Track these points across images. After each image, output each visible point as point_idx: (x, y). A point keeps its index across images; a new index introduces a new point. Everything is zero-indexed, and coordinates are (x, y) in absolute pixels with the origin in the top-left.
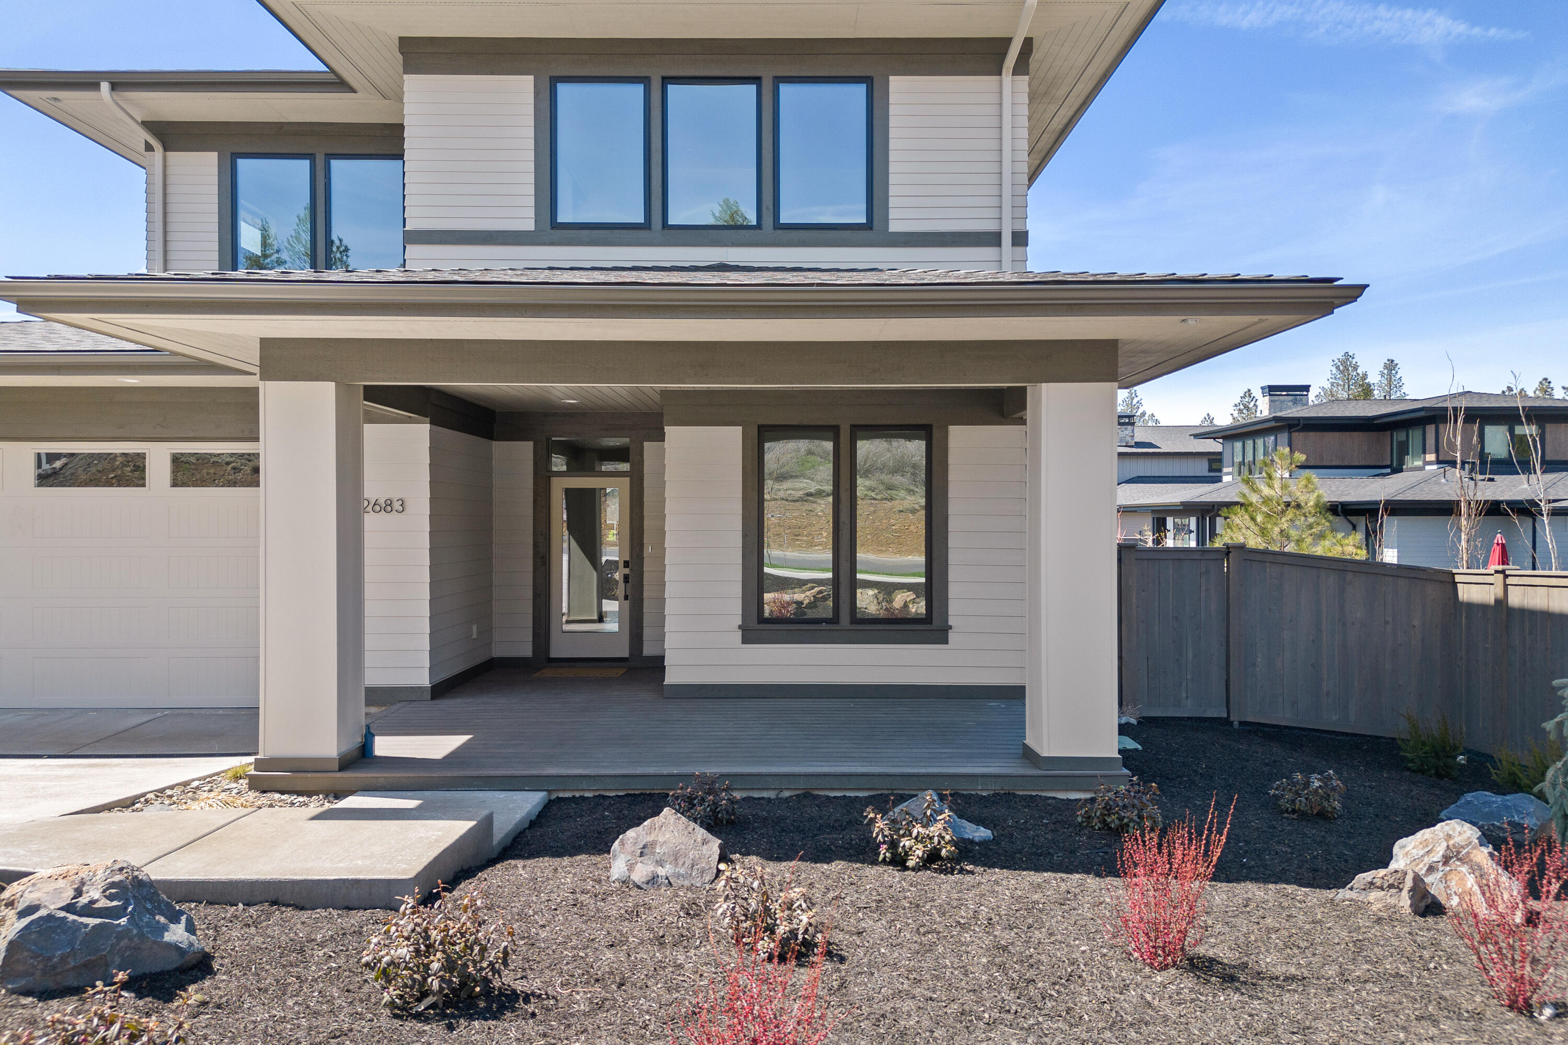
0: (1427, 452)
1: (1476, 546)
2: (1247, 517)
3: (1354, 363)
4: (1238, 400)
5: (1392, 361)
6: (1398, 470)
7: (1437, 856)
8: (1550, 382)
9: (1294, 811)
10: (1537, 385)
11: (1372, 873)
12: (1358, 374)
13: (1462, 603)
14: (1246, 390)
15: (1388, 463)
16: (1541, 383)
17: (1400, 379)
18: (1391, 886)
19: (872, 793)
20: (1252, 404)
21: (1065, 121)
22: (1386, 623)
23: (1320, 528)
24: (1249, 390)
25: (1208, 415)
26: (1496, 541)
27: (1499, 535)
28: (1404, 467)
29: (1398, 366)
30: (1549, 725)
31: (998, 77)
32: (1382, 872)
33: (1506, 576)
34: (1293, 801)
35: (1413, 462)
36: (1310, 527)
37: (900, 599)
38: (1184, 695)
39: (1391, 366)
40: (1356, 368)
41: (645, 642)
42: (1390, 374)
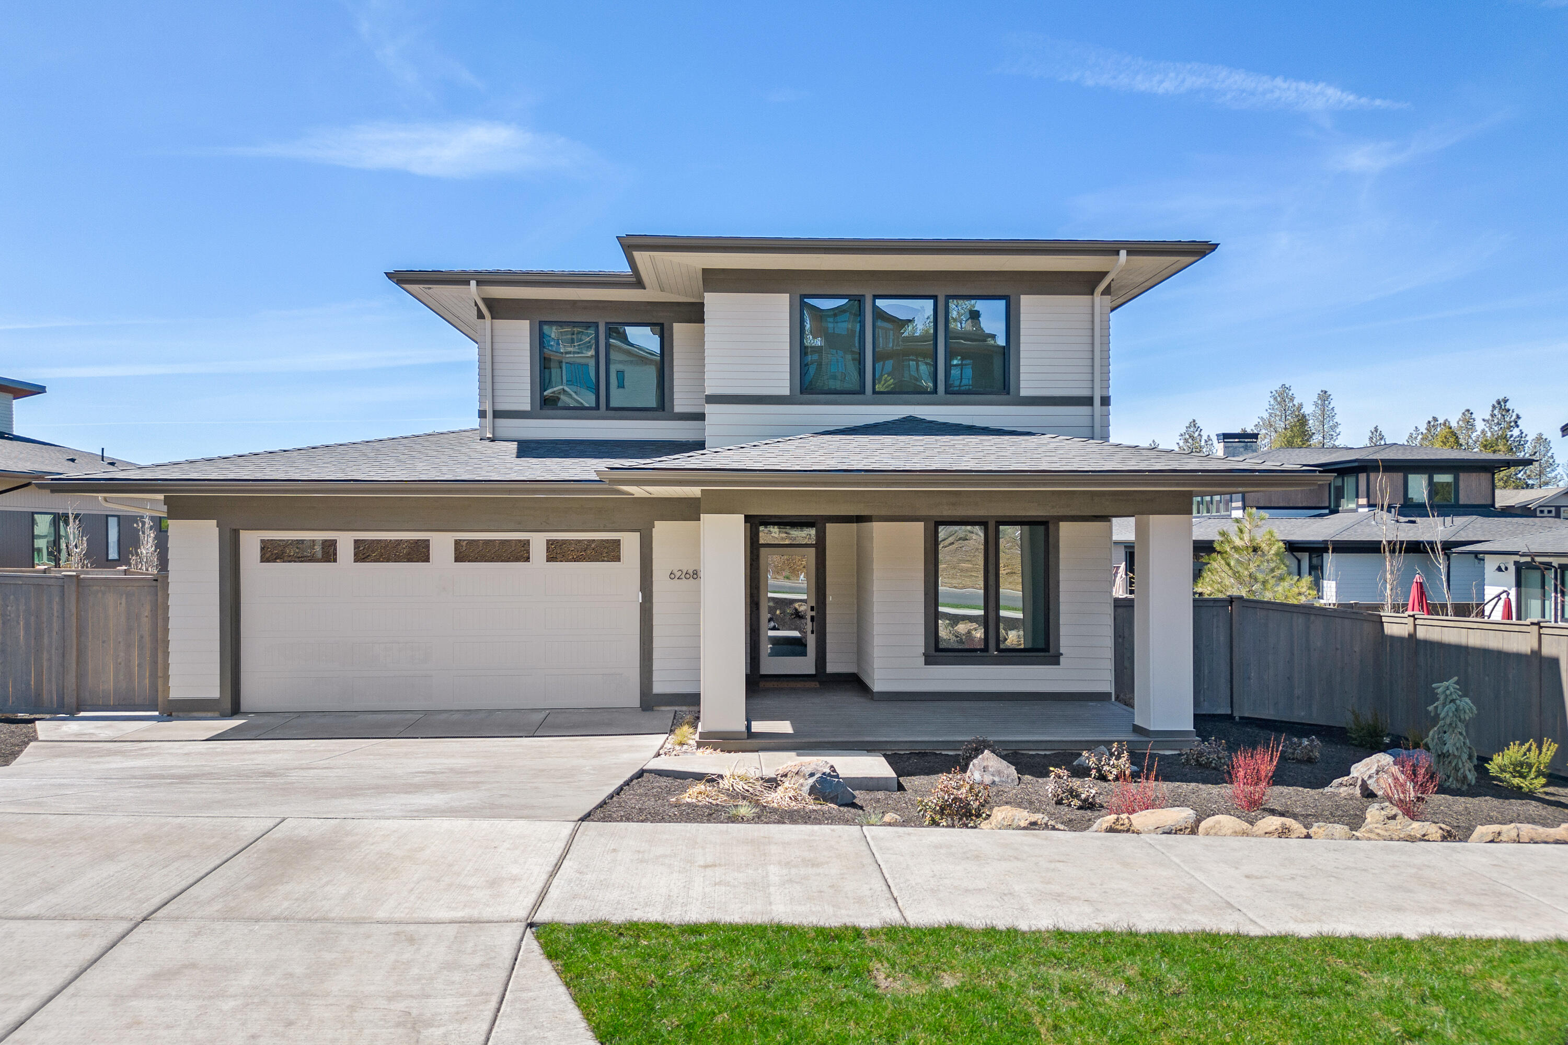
0: (1360, 496)
1: (1397, 593)
2: (1223, 562)
3: (1290, 394)
4: (1184, 430)
5: (1326, 392)
6: (1335, 511)
7: (1373, 770)
8: (1472, 413)
9: (1293, 759)
10: (1460, 416)
11: (1341, 779)
12: (1294, 405)
13: (1387, 635)
14: (1191, 420)
15: (1327, 505)
16: (1464, 414)
17: (1333, 409)
18: (1351, 785)
19: (1053, 752)
20: (1197, 434)
21: (1119, 303)
22: (1337, 649)
23: (1280, 572)
24: (1194, 421)
25: (1154, 441)
26: (1415, 580)
27: (1417, 576)
28: (1340, 509)
29: (1331, 397)
30: (1431, 708)
31: (1090, 296)
32: (1346, 778)
33: (1415, 619)
34: (1293, 754)
35: (1347, 504)
36: (1272, 570)
37: (962, 628)
38: (1202, 699)
39: (1324, 397)
40: (1292, 400)
41: (827, 664)
42: (1323, 405)
